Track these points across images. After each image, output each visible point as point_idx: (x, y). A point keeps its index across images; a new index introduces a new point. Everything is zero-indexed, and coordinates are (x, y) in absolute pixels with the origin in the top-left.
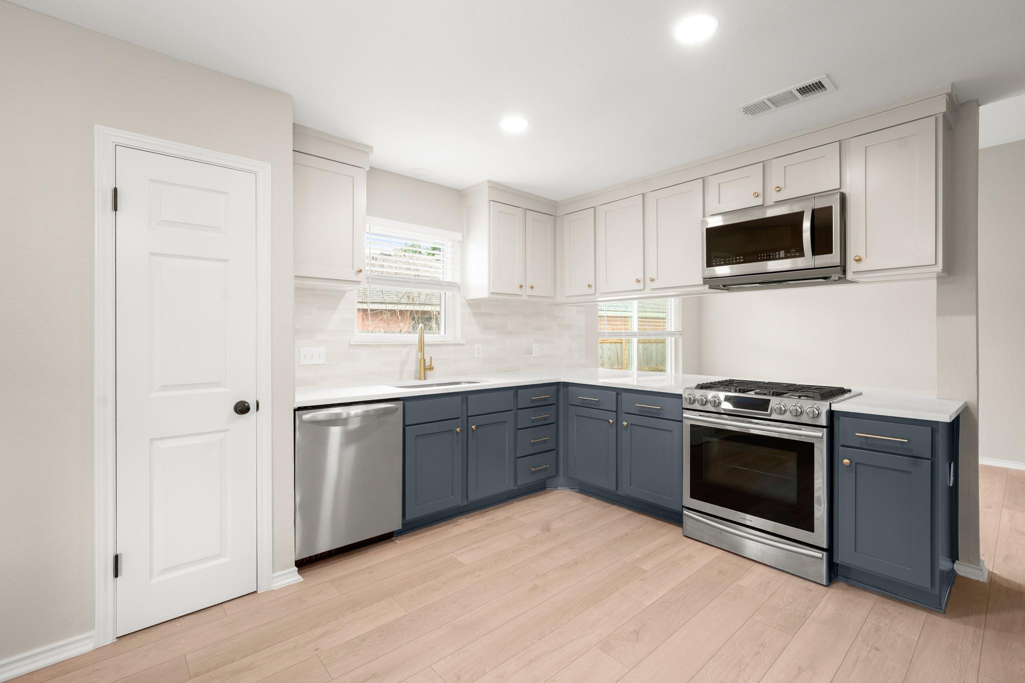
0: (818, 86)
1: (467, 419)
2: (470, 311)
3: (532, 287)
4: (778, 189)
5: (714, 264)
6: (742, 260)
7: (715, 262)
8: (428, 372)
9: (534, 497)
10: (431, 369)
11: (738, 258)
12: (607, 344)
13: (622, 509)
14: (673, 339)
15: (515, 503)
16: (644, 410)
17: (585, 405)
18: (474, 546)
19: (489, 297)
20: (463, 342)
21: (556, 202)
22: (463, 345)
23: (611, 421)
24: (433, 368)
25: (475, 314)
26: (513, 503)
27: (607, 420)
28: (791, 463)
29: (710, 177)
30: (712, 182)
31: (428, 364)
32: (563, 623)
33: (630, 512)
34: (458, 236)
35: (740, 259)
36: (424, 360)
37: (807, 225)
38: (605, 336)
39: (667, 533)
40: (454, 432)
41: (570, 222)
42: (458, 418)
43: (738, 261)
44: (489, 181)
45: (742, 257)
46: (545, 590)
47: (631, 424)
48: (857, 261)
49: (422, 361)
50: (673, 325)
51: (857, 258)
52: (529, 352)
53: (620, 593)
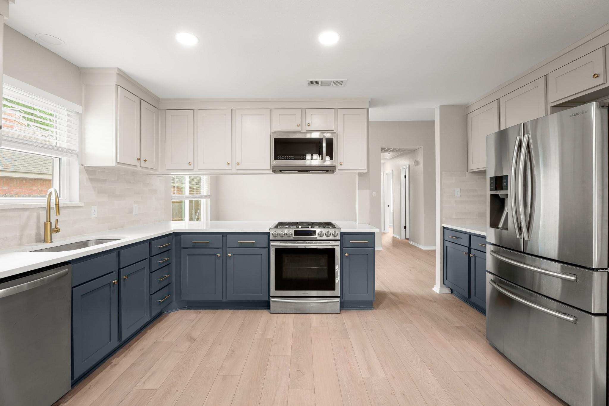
0: (341, 83)
1: (119, 270)
2: (87, 176)
3: (145, 161)
4: (309, 125)
5: (279, 158)
6: (293, 158)
7: (279, 157)
8: (54, 235)
9: (159, 322)
10: (58, 230)
11: (291, 157)
12: (177, 203)
13: (225, 311)
14: (205, 200)
15: (149, 331)
16: (242, 244)
17: (196, 247)
18: (149, 374)
19: (115, 166)
20: (83, 204)
21: (159, 98)
22: (81, 207)
23: (219, 255)
24: (60, 230)
25: (91, 180)
26: (147, 332)
27: (215, 255)
28: (323, 261)
29: (274, 110)
30: (276, 113)
31: (54, 226)
32: (262, 387)
33: (232, 311)
34: (79, 109)
35: (292, 157)
36: (51, 223)
37: (324, 145)
38: (175, 198)
39: (263, 315)
40: (112, 285)
41: (171, 116)
42: (112, 272)
43: (291, 158)
44: (119, 69)
45: (293, 157)
46: (232, 376)
47: (234, 255)
48: (341, 164)
49: (49, 223)
50: (205, 191)
51: (341, 163)
52: (131, 211)
53: (272, 356)
